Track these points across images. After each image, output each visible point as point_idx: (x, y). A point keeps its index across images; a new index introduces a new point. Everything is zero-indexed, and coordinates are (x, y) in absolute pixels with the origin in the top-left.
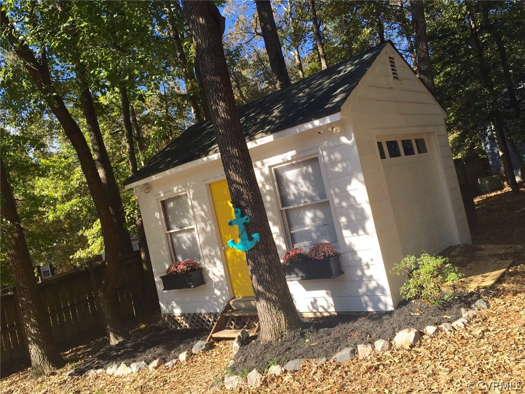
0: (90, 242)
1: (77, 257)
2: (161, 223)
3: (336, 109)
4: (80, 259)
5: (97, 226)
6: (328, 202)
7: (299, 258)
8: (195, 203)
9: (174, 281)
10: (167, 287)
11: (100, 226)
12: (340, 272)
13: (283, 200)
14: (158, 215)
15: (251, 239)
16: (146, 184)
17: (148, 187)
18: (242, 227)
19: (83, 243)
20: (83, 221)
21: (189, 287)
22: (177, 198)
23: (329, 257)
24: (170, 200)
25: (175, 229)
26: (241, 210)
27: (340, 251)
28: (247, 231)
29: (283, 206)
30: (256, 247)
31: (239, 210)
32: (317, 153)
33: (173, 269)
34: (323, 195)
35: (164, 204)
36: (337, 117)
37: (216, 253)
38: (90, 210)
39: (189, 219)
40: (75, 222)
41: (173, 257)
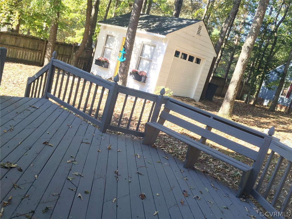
0: (76, 36)
1: (69, 39)
2: (104, 42)
3: (165, 34)
4: (69, 41)
5: (83, 30)
6: (152, 61)
7: (135, 72)
8: (117, 40)
9: (99, 63)
10: (96, 63)
11: (84, 31)
12: (144, 82)
13: (142, 54)
14: (104, 38)
15: (123, 59)
16: (105, 26)
17: (105, 28)
18: (123, 54)
19: (73, 34)
20: (77, 25)
21: (102, 66)
22: (112, 36)
23: (143, 76)
24: (110, 36)
25: (107, 46)
26: (125, 49)
27: (147, 76)
28: (123, 56)
29: (140, 56)
30: (123, 62)
31: (124, 49)
32: (156, 45)
33: (100, 59)
34: (152, 58)
35: (108, 36)
36: (164, 36)
37: (115, 60)
38: (82, 22)
39: (113, 45)
40: (74, 24)
41: (103, 55)
